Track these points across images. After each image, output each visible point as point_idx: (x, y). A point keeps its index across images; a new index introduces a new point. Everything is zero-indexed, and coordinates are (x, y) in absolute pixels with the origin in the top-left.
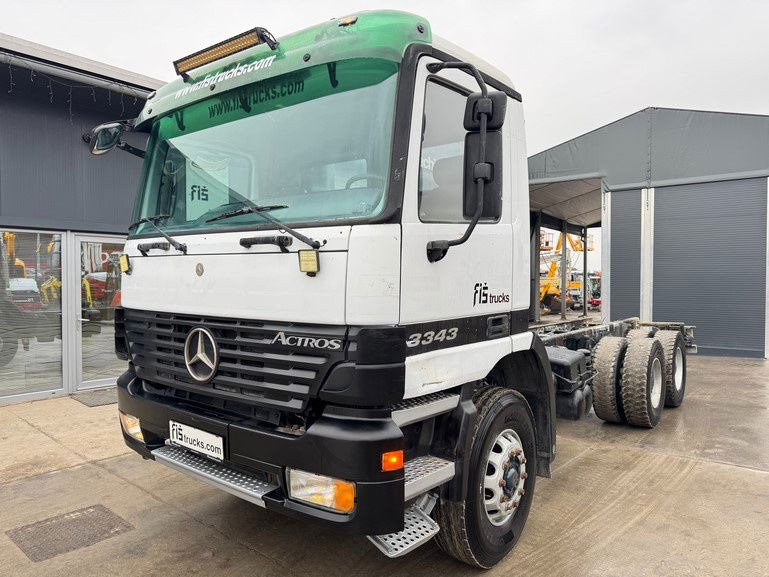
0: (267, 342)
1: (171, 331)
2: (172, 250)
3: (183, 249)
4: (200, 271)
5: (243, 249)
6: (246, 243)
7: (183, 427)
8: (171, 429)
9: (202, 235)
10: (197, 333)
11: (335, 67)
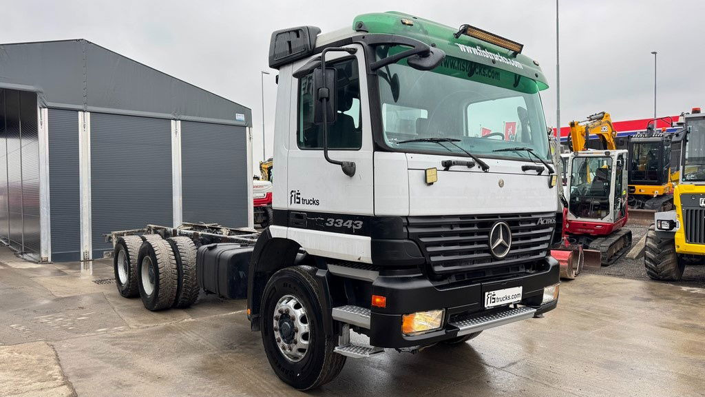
0: (533, 224)
1: (476, 228)
2: (476, 168)
3: (485, 168)
4: (501, 184)
5: (523, 172)
6: (525, 168)
7: (496, 292)
8: (486, 298)
9: (497, 160)
10: (499, 225)
11: (519, 80)
